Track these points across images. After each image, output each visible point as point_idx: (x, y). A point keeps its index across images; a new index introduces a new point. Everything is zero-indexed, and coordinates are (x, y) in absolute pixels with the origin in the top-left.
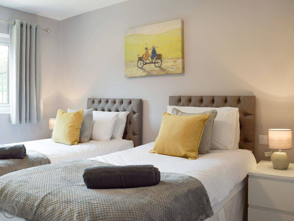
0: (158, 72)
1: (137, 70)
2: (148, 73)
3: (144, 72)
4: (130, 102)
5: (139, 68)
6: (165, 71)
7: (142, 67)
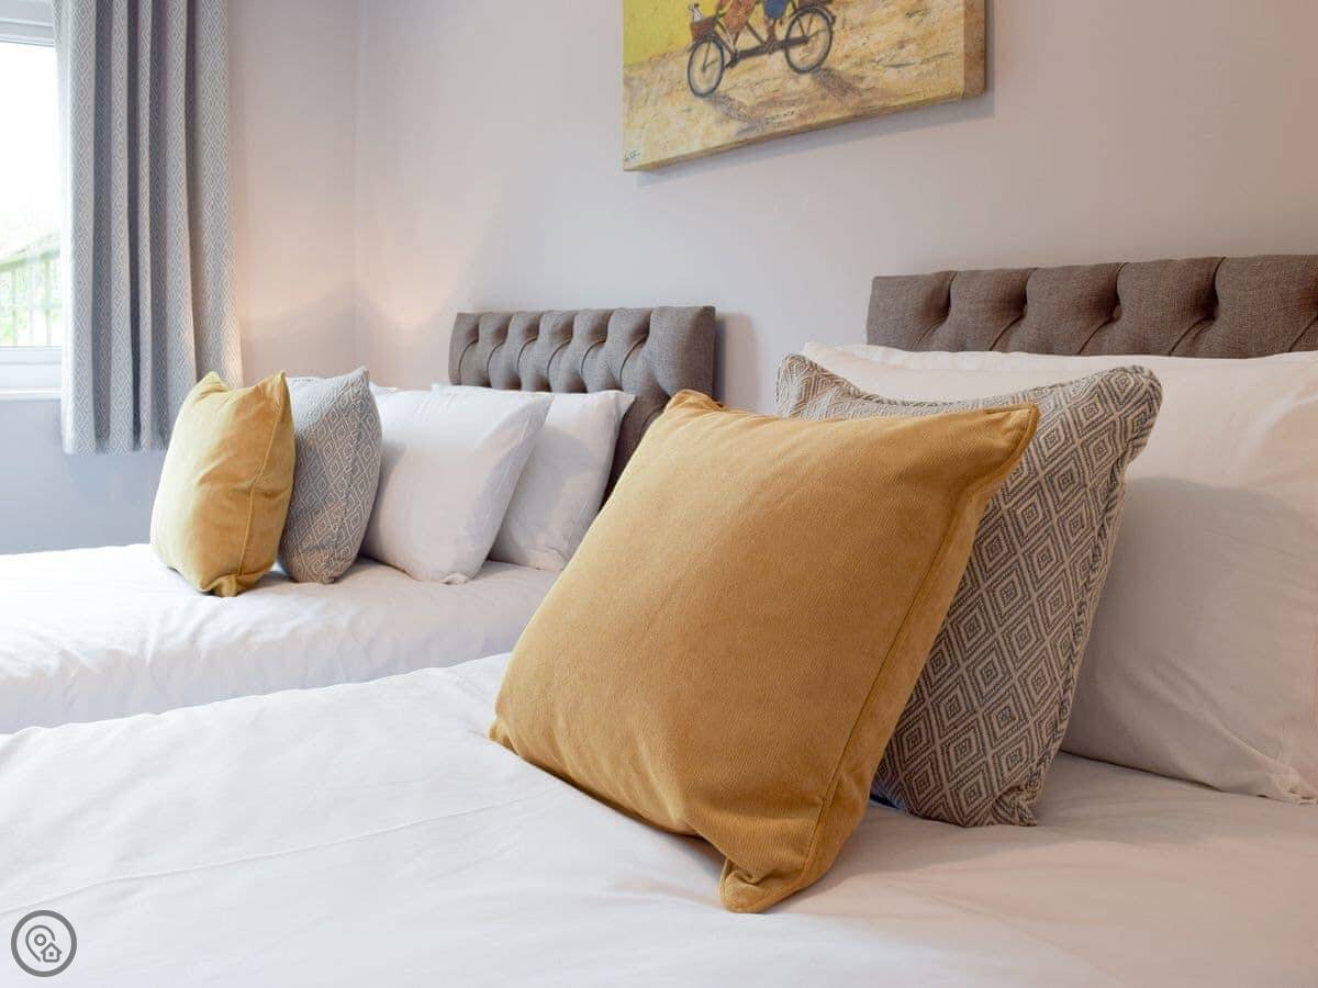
0: (804, 108)
1: (689, 110)
2: (746, 125)
3: (727, 117)
4: (642, 334)
5: (697, 94)
6: (853, 89)
7: (714, 84)
